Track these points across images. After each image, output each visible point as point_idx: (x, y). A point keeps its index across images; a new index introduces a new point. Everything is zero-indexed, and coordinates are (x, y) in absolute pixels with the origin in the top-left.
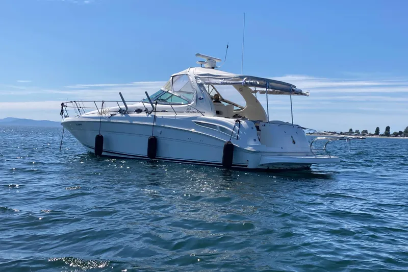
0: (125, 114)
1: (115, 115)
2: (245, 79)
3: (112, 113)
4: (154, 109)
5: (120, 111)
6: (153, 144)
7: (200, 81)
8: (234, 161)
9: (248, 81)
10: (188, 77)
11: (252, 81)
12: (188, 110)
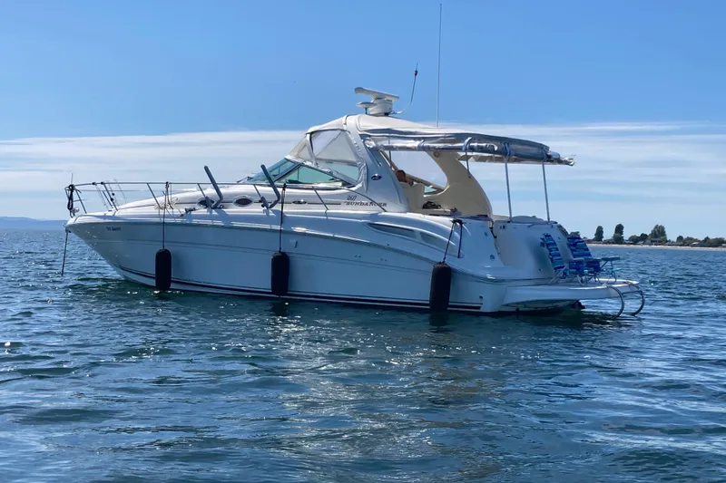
0: (215, 208)
1: (194, 209)
2: (467, 141)
3: (188, 207)
4: (280, 199)
5: (205, 202)
6: (282, 266)
7: (372, 144)
8: (453, 299)
9: (475, 144)
10: (347, 135)
11: (484, 145)
12: (350, 199)
